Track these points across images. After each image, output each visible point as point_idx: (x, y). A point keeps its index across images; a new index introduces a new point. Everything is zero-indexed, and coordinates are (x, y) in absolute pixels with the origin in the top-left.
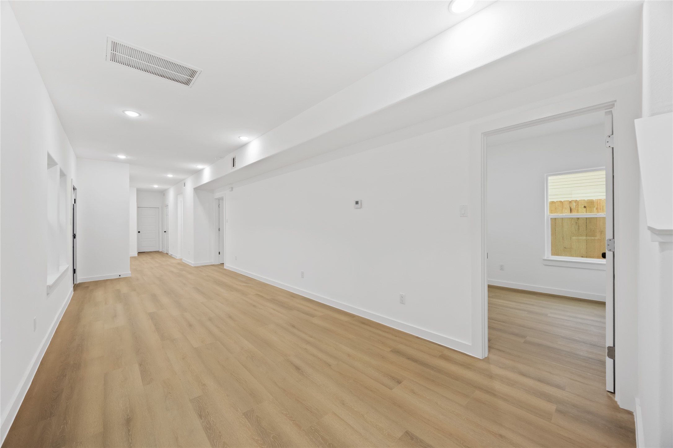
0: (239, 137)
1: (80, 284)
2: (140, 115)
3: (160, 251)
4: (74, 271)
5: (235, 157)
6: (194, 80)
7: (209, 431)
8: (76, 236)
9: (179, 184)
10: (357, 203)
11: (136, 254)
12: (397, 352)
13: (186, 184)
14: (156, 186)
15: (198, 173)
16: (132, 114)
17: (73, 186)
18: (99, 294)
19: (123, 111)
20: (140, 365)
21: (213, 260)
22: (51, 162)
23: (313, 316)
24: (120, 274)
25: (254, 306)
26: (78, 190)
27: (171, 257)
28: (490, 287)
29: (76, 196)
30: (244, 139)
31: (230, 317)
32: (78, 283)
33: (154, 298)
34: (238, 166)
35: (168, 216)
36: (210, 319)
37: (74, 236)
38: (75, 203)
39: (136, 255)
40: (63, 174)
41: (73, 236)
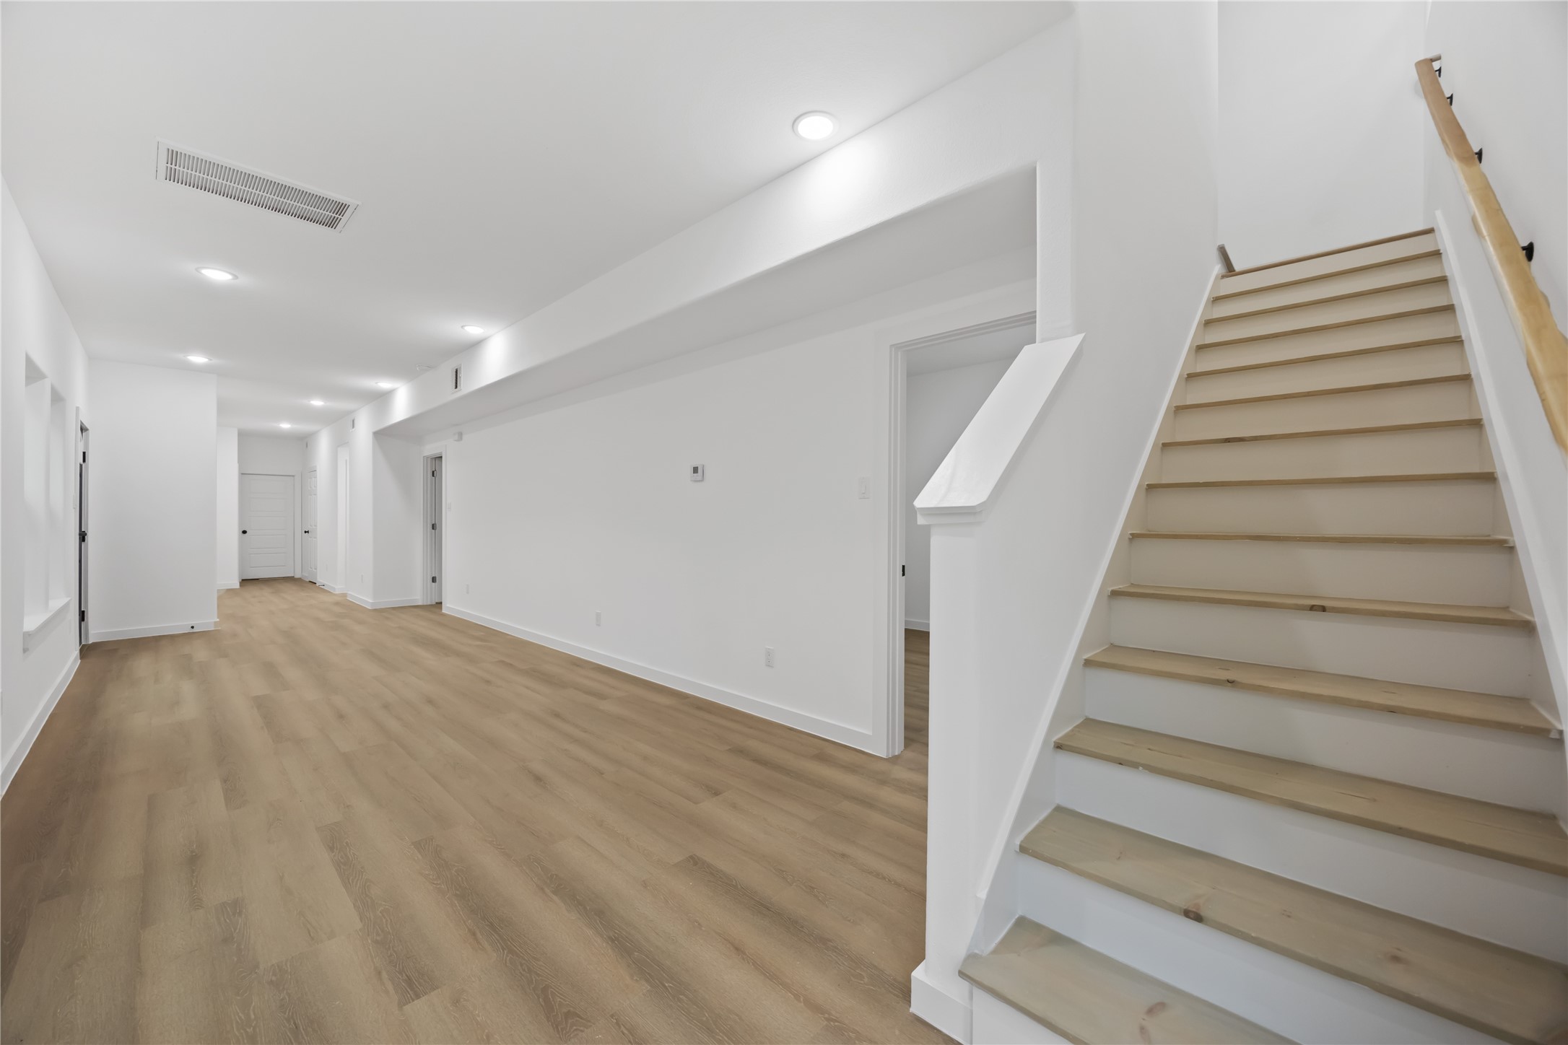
0: (462, 327)
1: (96, 646)
2: (236, 277)
3: (297, 576)
4: (82, 616)
5: (460, 368)
6: (344, 219)
7: (342, 866)
8: (86, 534)
9: (341, 423)
10: (695, 470)
11: (235, 584)
12: (741, 752)
13: (356, 422)
14: (285, 426)
15: (383, 399)
16: (217, 275)
17: (81, 422)
18: (143, 665)
19: (197, 270)
20: (225, 781)
21: (418, 597)
22: (33, 374)
23: (602, 697)
24: (192, 623)
25: (488, 682)
26: (91, 432)
27: (322, 590)
28: (907, 632)
29: (86, 445)
30: (474, 330)
31: (430, 701)
32: (90, 643)
33: (270, 670)
34: (468, 386)
35: (315, 495)
36: (386, 706)
37: (83, 536)
38: (84, 461)
39: (237, 586)
40: (57, 399)
41: (80, 535)
